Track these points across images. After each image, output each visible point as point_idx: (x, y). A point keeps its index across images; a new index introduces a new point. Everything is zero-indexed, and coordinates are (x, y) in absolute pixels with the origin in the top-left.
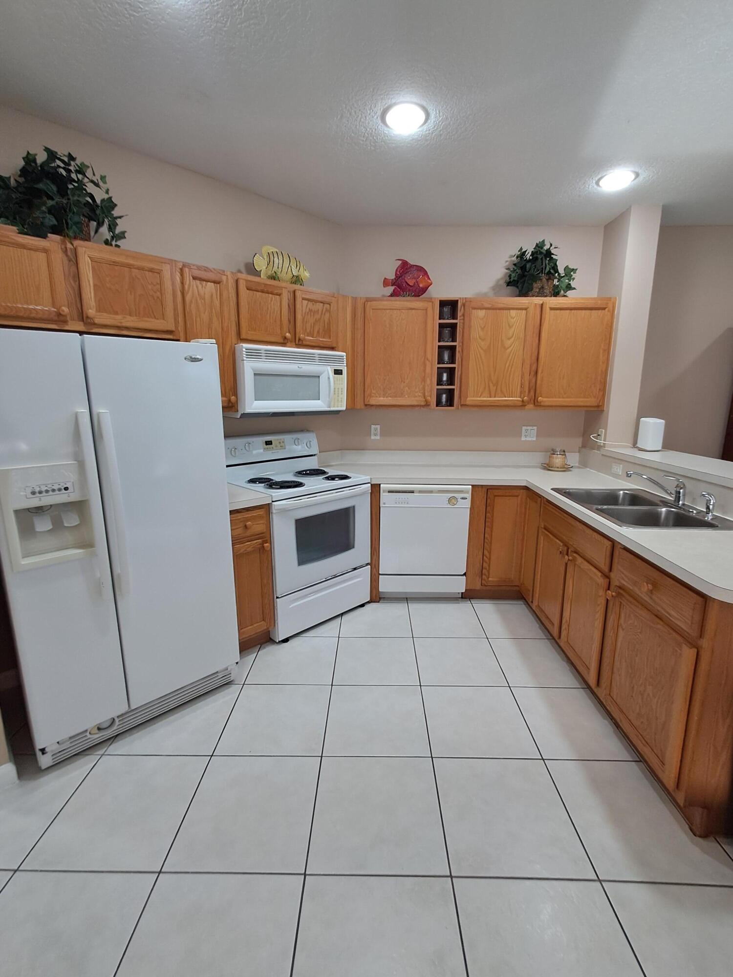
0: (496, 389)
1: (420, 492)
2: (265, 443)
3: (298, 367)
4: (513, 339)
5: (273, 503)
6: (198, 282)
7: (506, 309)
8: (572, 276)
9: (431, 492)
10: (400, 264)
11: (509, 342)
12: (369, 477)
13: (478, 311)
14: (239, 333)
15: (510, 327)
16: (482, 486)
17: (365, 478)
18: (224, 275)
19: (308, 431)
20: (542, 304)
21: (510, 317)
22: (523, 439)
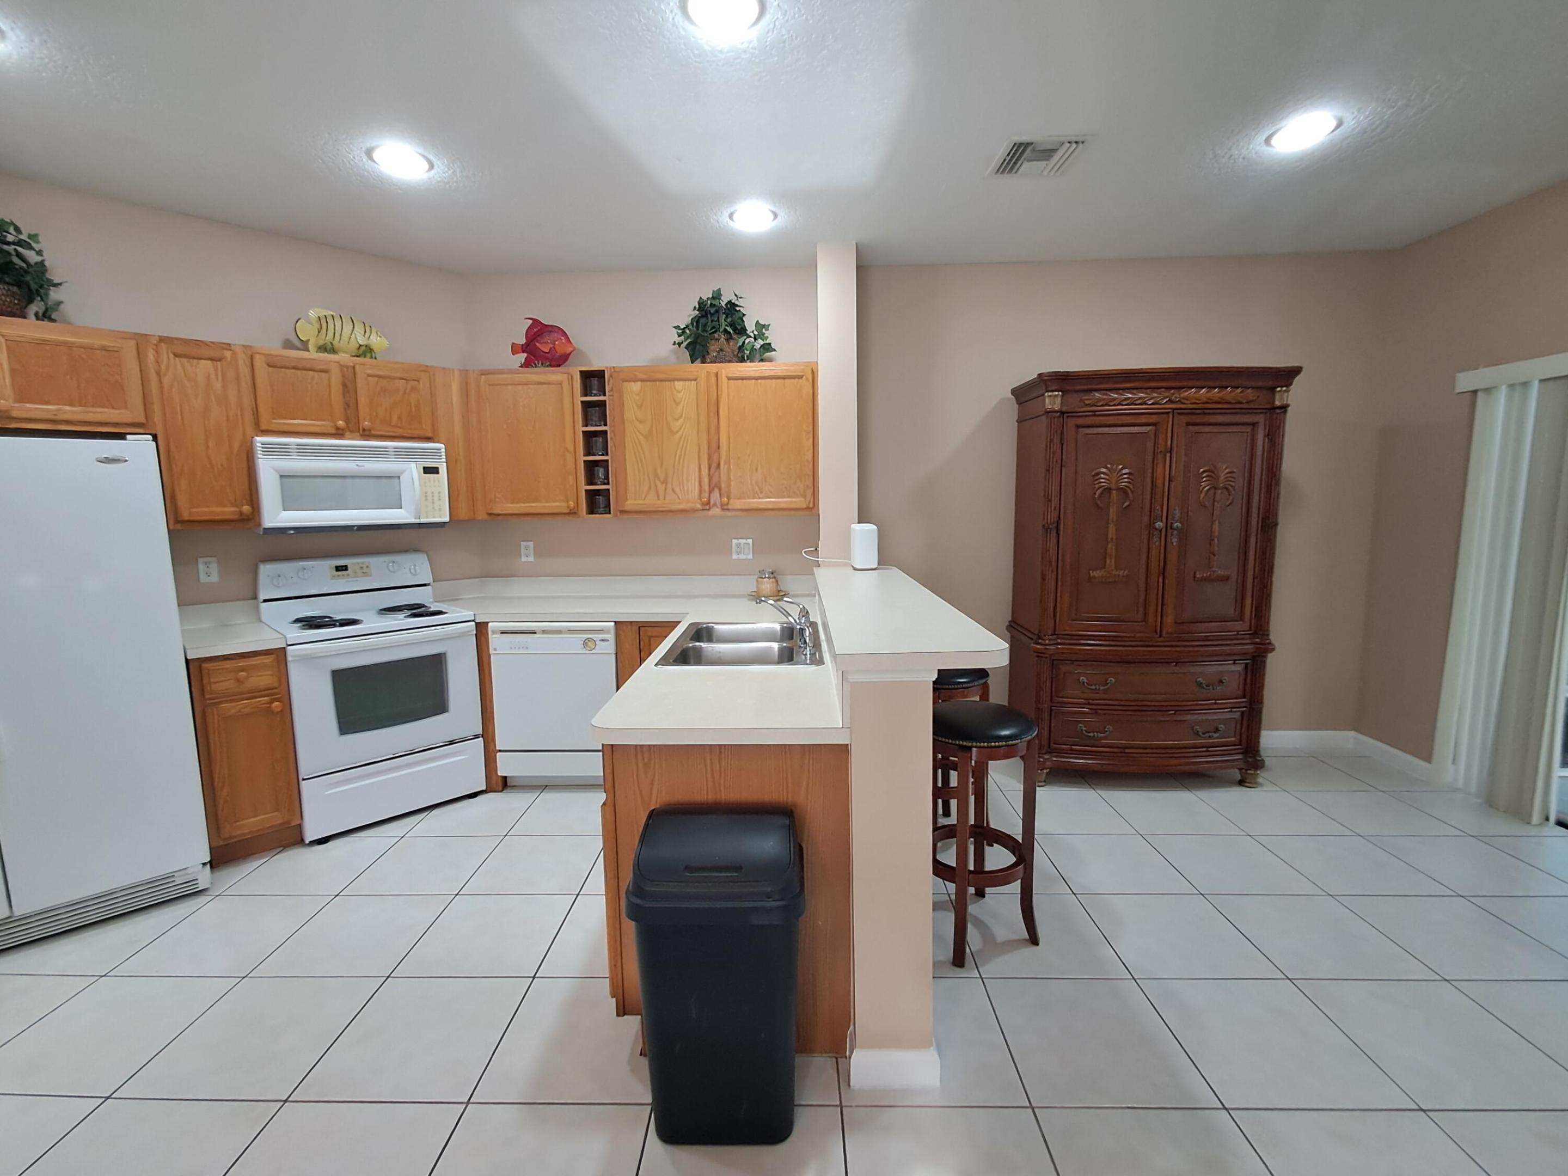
0: (666, 489)
1: (544, 632)
2: (334, 569)
3: (357, 465)
4: (681, 420)
5: (289, 647)
6: (185, 360)
7: (670, 381)
8: (764, 334)
9: (559, 632)
10: (530, 323)
11: (678, 424)
12: (472, 613)
13: (631, 383)
14: (257, 423)
15: (677, 404)
16: (631, 622)
17: (469, 615)
18: (231, 350)
19: (416, 550)
20: (717, 372)
21: (675, 392)
22: (735, 556)
